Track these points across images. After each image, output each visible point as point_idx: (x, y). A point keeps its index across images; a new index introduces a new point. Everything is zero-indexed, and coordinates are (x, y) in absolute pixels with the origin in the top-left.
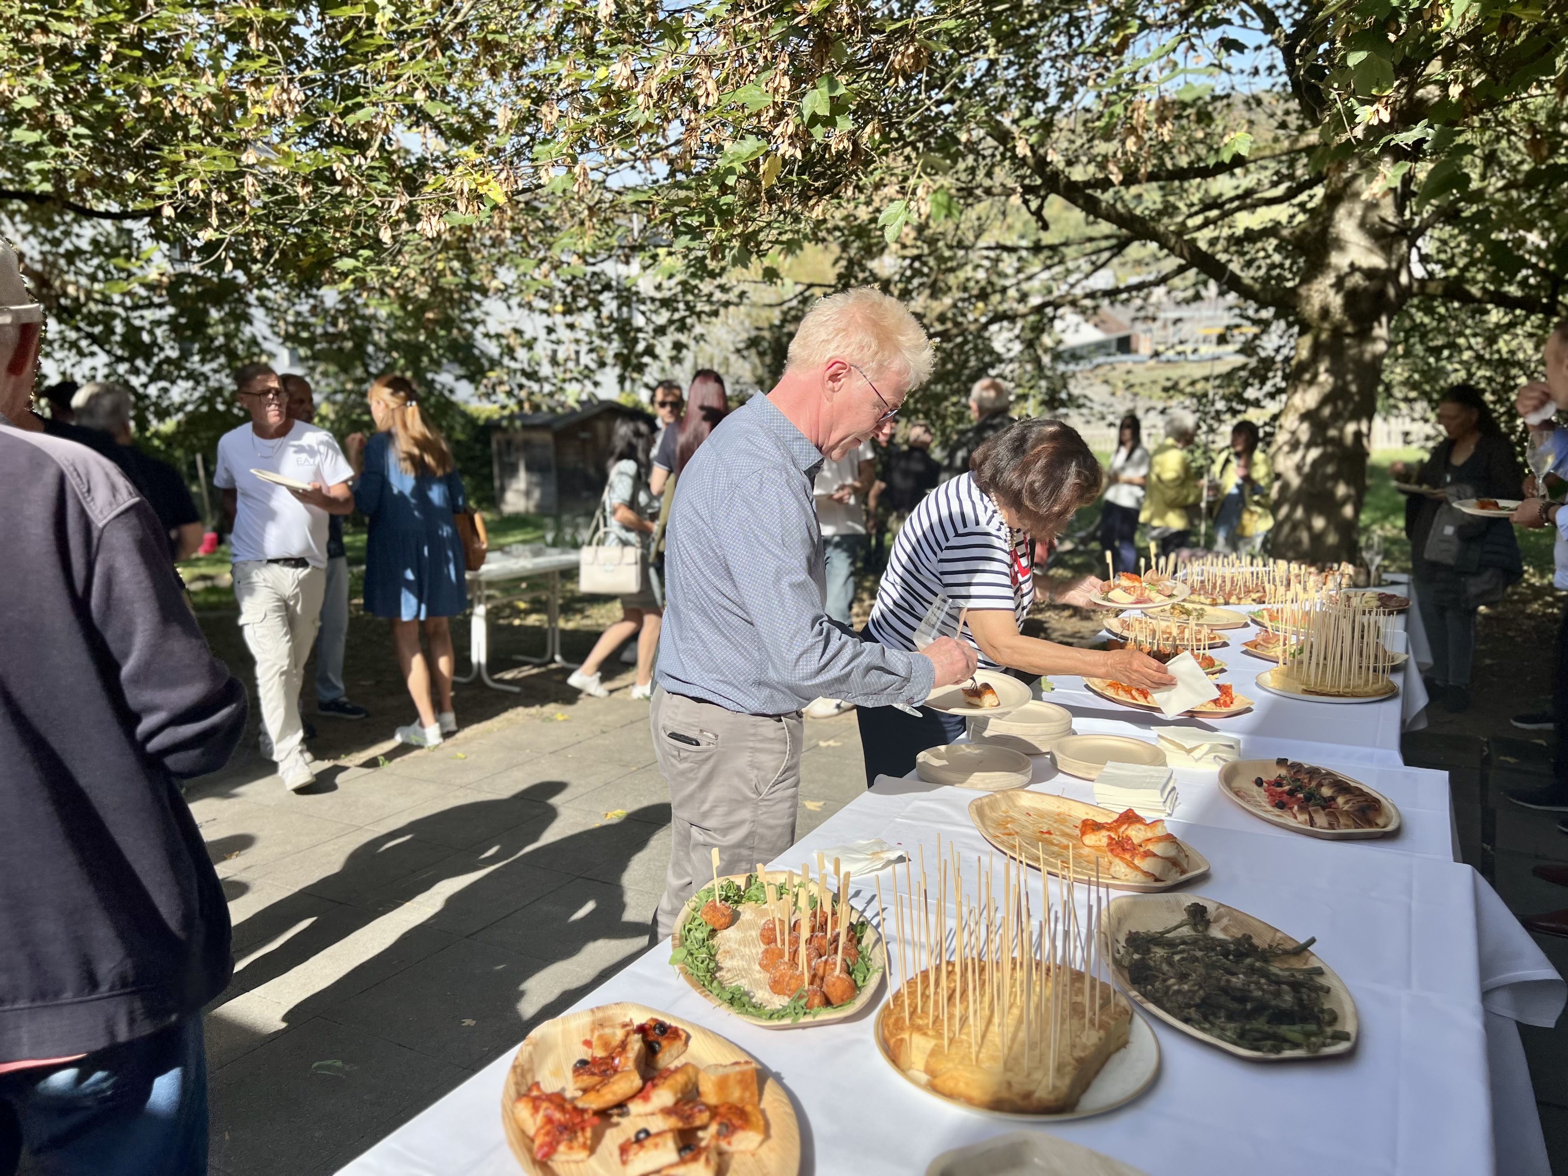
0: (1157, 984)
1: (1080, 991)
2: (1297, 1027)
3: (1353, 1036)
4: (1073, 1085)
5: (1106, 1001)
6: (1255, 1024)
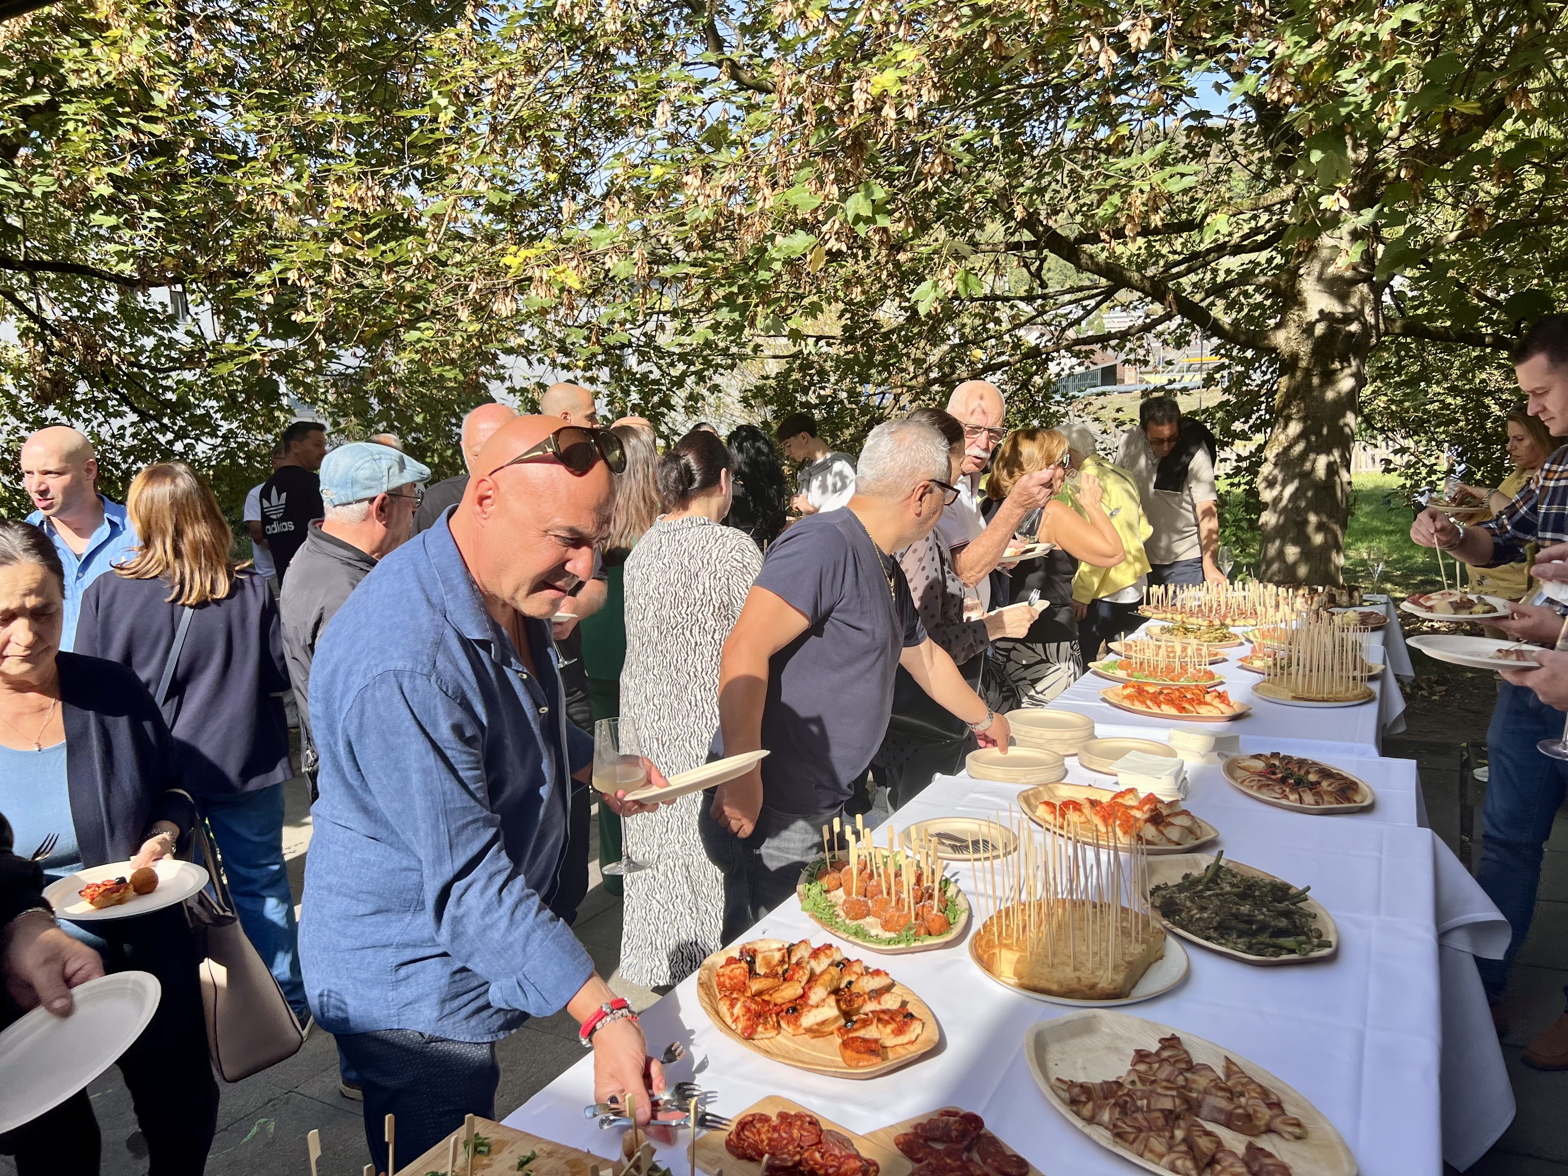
0: (1183, 915)
1: (1127, 919)
2: (1292, 939)
3: (1334, 944)
4: (1126, 980)
5: (1146, 924)
6: (1260, 939)
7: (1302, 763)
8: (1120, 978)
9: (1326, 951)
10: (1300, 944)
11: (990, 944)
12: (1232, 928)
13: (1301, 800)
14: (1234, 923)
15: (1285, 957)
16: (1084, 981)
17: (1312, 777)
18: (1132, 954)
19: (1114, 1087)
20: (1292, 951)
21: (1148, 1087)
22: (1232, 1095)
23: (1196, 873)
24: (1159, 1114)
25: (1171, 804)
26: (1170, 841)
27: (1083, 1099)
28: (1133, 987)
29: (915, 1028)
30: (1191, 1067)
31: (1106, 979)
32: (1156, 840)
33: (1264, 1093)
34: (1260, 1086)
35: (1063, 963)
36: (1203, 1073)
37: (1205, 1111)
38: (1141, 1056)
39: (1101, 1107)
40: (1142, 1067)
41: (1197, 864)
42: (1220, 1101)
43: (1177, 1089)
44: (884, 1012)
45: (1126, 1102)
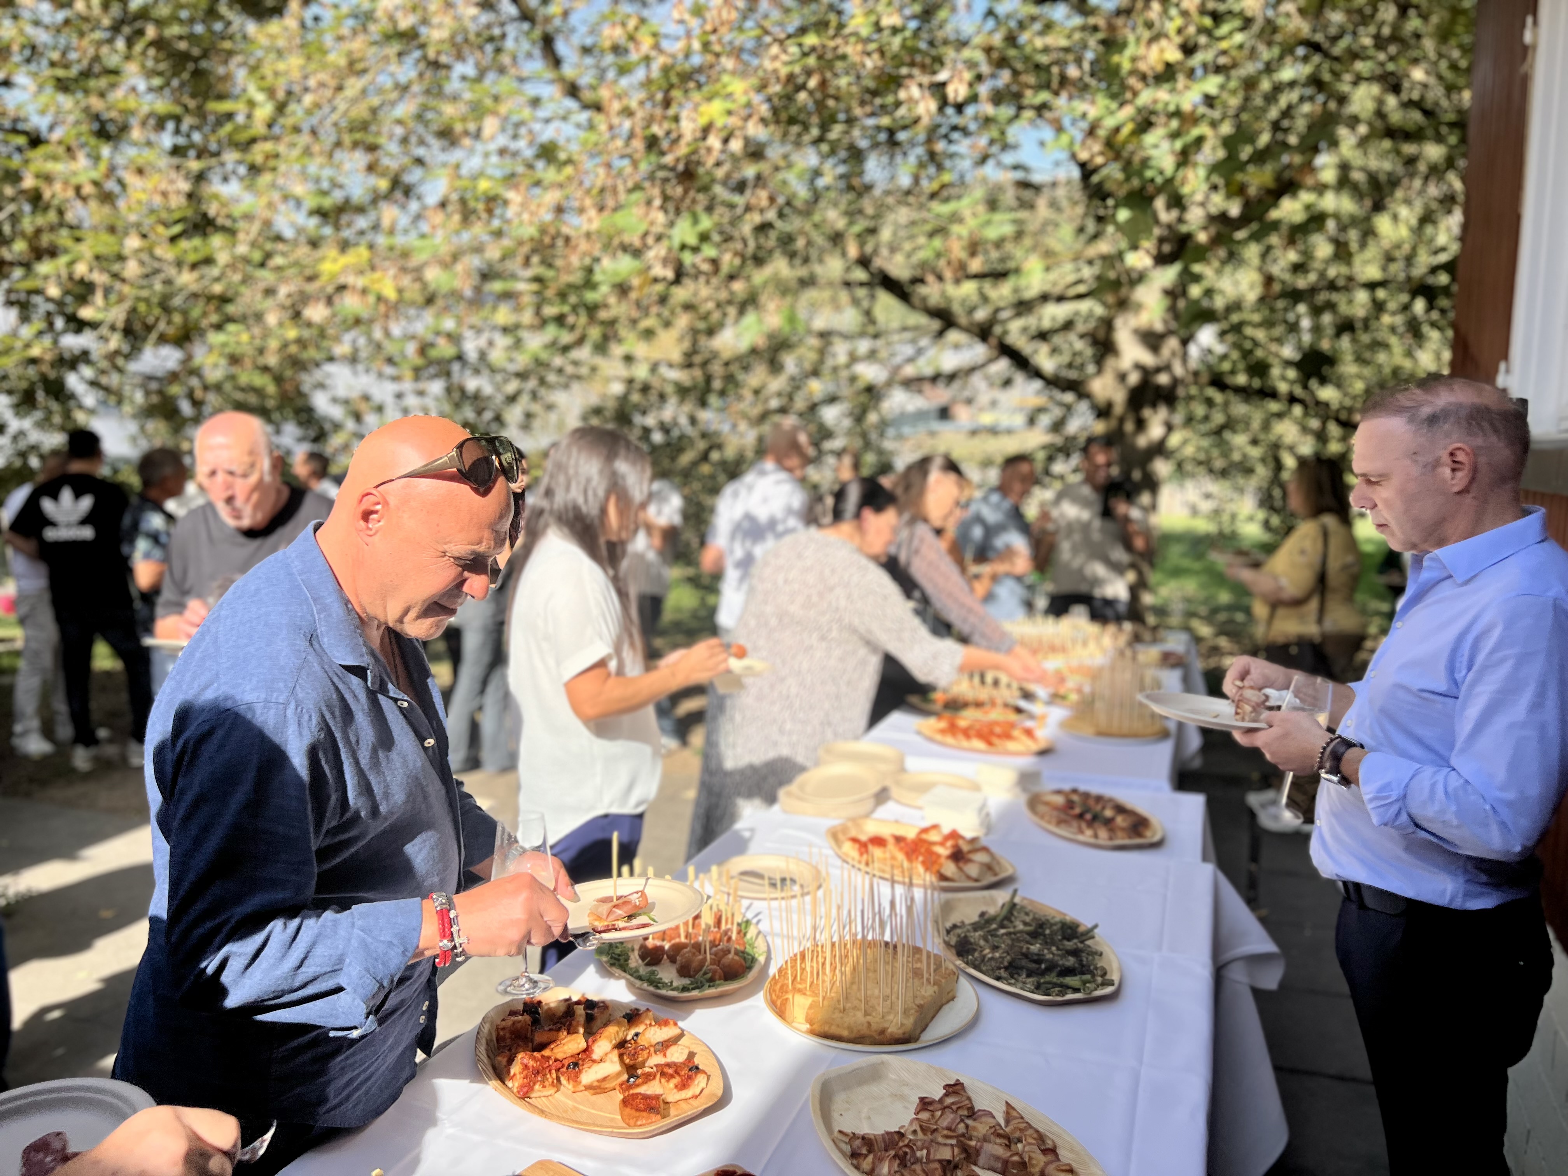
0: (976, 954)
1: (920, 960)
2: (1077, 978)
3: (1116, 983)
4: (915, 1024)
5: (938, 966)
6: (1047, 978)
7: (1099, 799)
8: (909, 1022)
9: (1109, 990)
10: (1084, 983)
11: (783, 989)
12: (1022, 968)
13: (1096, 836)
14: (1024, 962)
15: (1070, 996)
16: (874, 1026)
17: (1108, 813)
18: (923, 997)
19: (896, 1137)
20: (1076, 990)
21: (929, 1137)
22: (1009, 1141)
23: (992, 911)
24: (937, 1165)
25: (974, 840)
26: (969, 878)
27: (864, 1151)
28: (923, 1030)
29: (700, 1082)
30: (972, 1113)
31: (896, 1023)
32: (956, 877)
33: (1041, 1138)
34: (1037, 1131)
35: (855, 1008)
36: (984, 1119)
37: (982, 1160)
38: (925, 1104)
39: (881, 1160)
40: (924, 1116)
41: (993, 901)
42: (996, 1149)
43: (957, 1137)
44: (668, 1065)
45: (906, 1154)
